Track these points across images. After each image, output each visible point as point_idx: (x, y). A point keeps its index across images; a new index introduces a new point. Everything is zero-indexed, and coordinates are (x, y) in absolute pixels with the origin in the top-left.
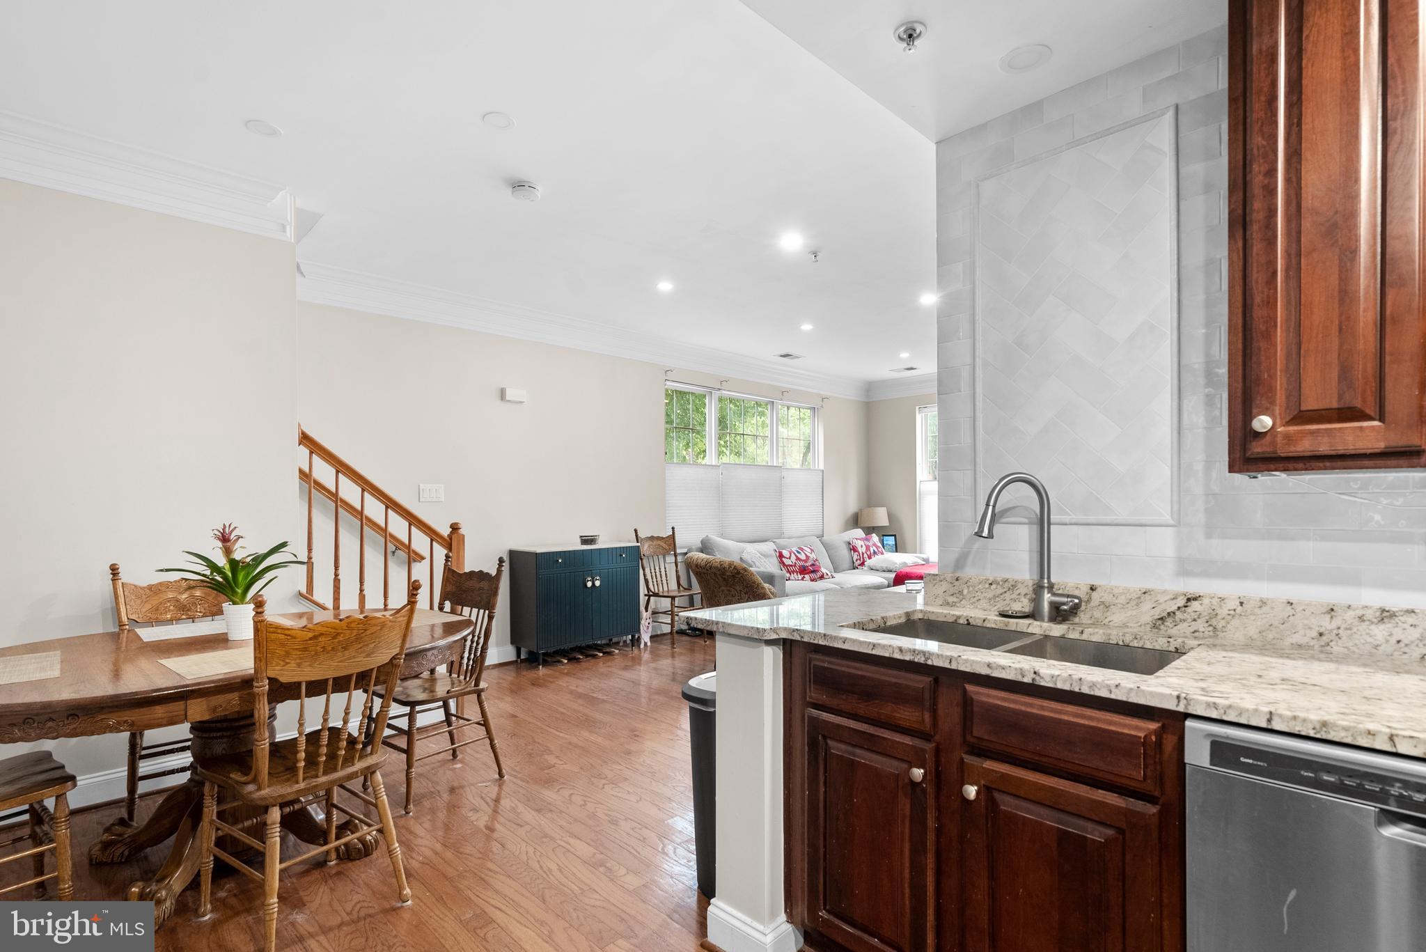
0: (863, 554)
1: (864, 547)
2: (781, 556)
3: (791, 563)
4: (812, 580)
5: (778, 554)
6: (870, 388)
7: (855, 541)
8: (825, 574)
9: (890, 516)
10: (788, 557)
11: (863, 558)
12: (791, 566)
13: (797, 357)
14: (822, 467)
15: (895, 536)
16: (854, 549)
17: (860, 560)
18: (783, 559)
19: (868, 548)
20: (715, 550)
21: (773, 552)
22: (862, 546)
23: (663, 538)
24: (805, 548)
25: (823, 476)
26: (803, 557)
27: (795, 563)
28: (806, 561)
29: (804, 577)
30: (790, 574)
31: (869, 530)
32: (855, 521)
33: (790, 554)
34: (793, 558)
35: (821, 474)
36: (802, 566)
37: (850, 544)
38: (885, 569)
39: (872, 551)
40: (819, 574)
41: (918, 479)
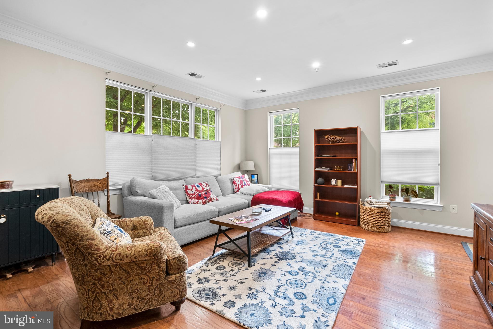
0: (239, 185)
2: (187, 189)
3: (192, 193)
4: (204, 203)
5: (185, 188)
6: (247, 102)
7: (235, 178)
8: (212, 199)
9: (255, 165)
10: (191, 189)
11: (239, 187)
12: (192, 194)
13: (200, 77)
14: (220, 140)
15: (257, 175)
16: (234, 183)
17: (237, 188)
18: (188, 191)
19: (241, 182)
20: (137, 187)
21: (182, 187)
22: (238, 181)
23: (98, 180)
24: (202, 183)
25: (221, 144)
26: (200, 189)
27: (195, 193)
28: (201, 191)
29: (198, 201)
30: (191, 199)
31: (245, 172)
32: (239, 168)
33: (193, 187)
34: (194, 189)
35: (220, 144)
36: (199, 194)
37: (232, 180)
38: (248, 194)
39: (244, 184)
40: (208, 199)
41: (269, 147)
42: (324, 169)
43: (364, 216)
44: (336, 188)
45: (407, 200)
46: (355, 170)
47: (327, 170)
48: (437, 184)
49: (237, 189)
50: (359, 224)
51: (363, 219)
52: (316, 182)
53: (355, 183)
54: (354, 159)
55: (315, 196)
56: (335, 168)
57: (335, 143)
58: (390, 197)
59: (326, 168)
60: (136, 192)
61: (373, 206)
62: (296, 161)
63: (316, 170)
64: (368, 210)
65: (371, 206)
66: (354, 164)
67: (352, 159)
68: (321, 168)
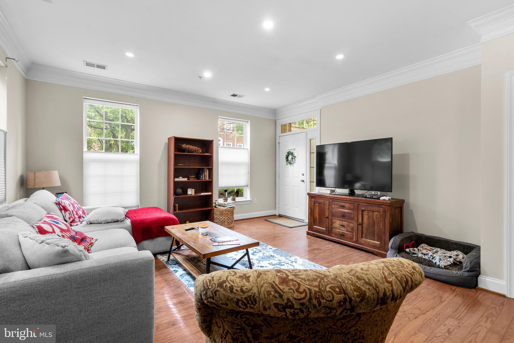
4: (88, 250)
7: (62, 201)
8: (91, 239)
10: (51, 230)
16: (65, 209)
19: (73, 206)
22: (69, 205)
26: (64, 226)
27: (63, 236)
28: (69, 231)
33: (52, 227)
34: (57, 229)
36: (71, 237)
39: (77, 209)
40: (89, 241)
41: (84, 150)
42: (181, 179)
43: (221, 218)
44: (191, 197)
45: (234, 200)
46: (207, 179)
47: (186, 179)
48: (247, 186)
49: (72, 218)
52: (175, 193)
53: (211, 190)
54: (206, 168)
55: (175, 208)
56: (191, 178)
57: (191, 152)
58: (224, 199)
59: (184, 177)
61: (227, 207)
63: (175, 180)
64: (224, 210)
65: (226, 207)
66: (207, 173)
67: (204, 168)
68: (179, 178)
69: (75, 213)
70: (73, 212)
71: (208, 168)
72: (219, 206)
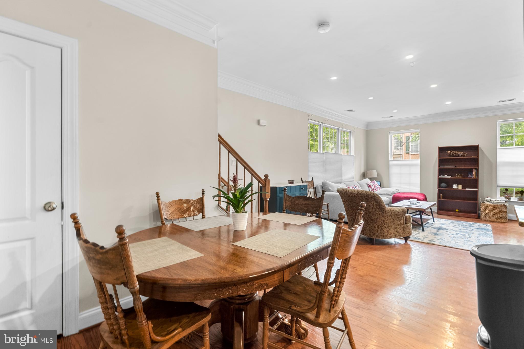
1: (373, 186)
6: (368, 124)
7: (370, 183)
13: (354, 111)
14: (354, 154)
16: (370, 186)
19: (375, 186)
20: (329, 186)
22: (373, 185)
23: (309, 182)
24: (357, 186)
25: (354, 158)
31: (371, 179)
32: (364, 176)
35: (353, 157)
37: (368, 184)
38: (385, 194)
39: (376, 187)
41: (389, 159)
42: (446, 176)
43: (485, 211)
44: (457, 191)
45: (521, 200)
46: (475, 177)
47: (449, 177)
50: (479, 217)
51: (484, 213)
52: (439, 186)
53: (477, 187)
54: (474, 169)
55: (439, 197)
56: (456, 176)
57: (457, 157)
58: (505, 198)
59: (448, 175)
60: (329, 190)
62: (417, 170)
63: (439, 177)
64: (488, 206)
65: (491, 203)
66: (474, 173)
67: (472, 169)
68: (444, 176)
69: (374, 189)
70: (373, 188)
71: (476, 169)
72: (487, 201)
